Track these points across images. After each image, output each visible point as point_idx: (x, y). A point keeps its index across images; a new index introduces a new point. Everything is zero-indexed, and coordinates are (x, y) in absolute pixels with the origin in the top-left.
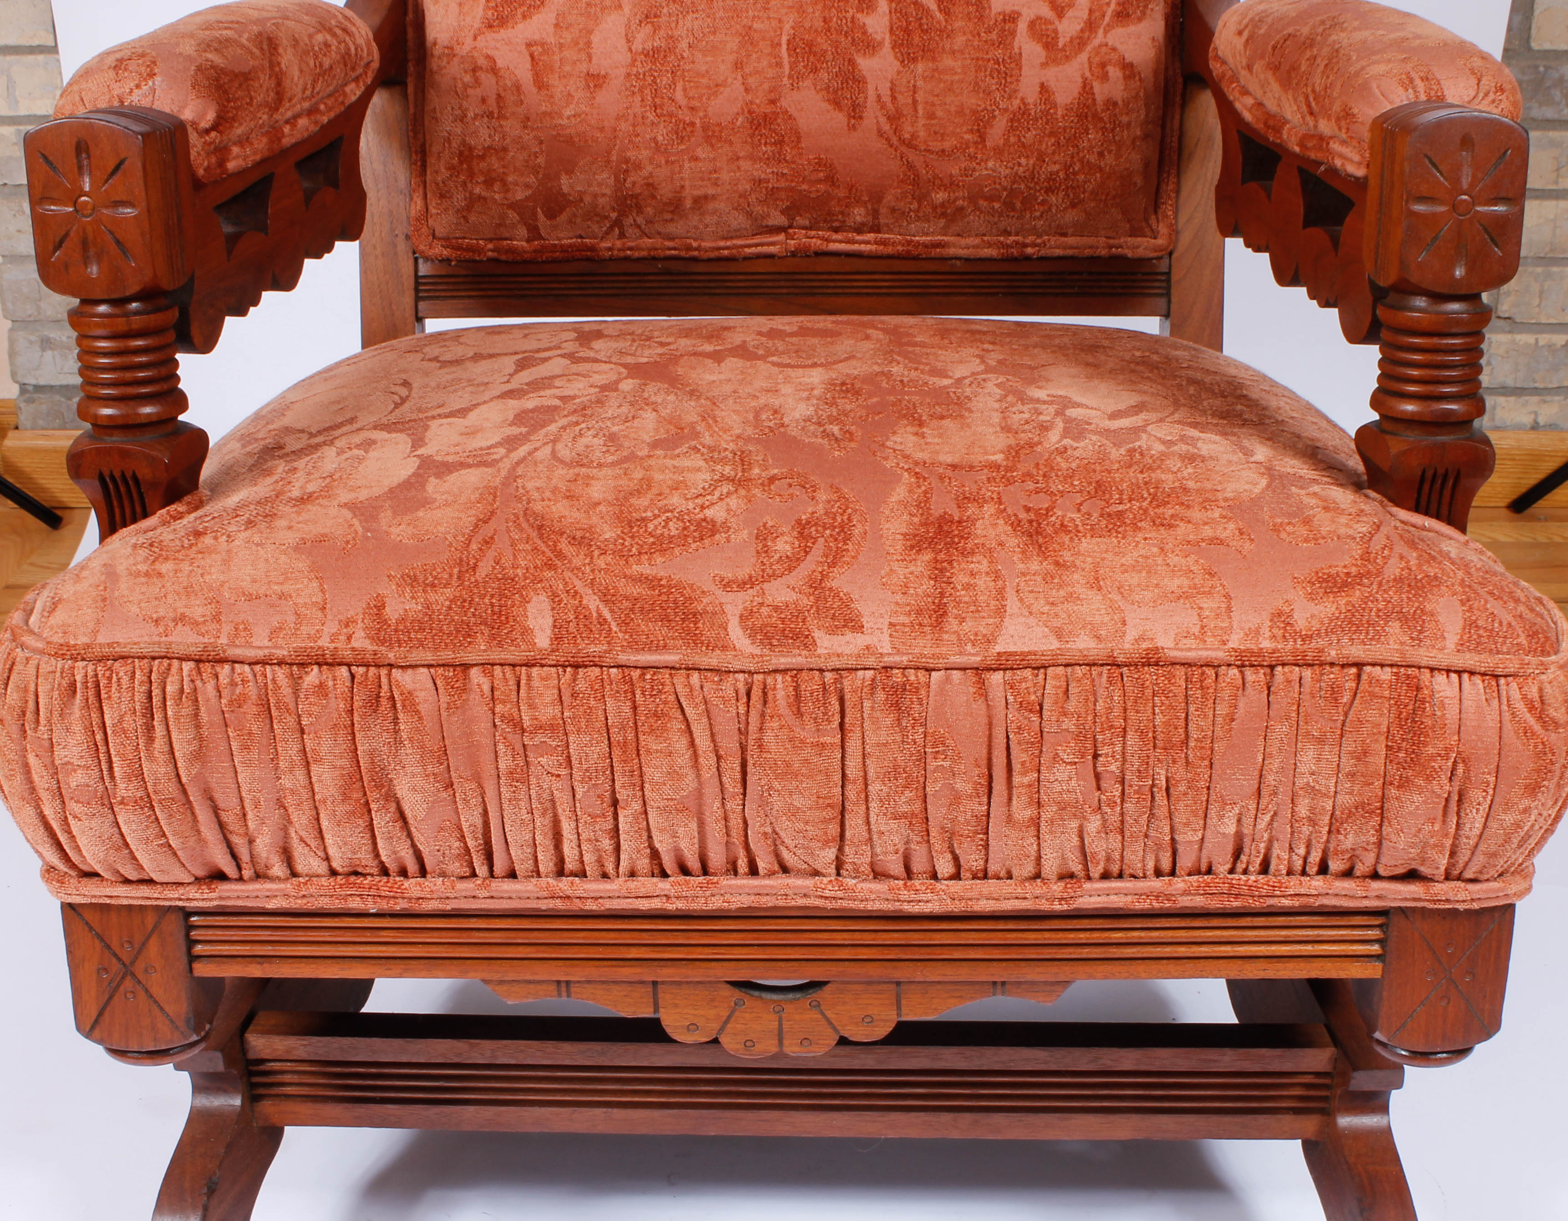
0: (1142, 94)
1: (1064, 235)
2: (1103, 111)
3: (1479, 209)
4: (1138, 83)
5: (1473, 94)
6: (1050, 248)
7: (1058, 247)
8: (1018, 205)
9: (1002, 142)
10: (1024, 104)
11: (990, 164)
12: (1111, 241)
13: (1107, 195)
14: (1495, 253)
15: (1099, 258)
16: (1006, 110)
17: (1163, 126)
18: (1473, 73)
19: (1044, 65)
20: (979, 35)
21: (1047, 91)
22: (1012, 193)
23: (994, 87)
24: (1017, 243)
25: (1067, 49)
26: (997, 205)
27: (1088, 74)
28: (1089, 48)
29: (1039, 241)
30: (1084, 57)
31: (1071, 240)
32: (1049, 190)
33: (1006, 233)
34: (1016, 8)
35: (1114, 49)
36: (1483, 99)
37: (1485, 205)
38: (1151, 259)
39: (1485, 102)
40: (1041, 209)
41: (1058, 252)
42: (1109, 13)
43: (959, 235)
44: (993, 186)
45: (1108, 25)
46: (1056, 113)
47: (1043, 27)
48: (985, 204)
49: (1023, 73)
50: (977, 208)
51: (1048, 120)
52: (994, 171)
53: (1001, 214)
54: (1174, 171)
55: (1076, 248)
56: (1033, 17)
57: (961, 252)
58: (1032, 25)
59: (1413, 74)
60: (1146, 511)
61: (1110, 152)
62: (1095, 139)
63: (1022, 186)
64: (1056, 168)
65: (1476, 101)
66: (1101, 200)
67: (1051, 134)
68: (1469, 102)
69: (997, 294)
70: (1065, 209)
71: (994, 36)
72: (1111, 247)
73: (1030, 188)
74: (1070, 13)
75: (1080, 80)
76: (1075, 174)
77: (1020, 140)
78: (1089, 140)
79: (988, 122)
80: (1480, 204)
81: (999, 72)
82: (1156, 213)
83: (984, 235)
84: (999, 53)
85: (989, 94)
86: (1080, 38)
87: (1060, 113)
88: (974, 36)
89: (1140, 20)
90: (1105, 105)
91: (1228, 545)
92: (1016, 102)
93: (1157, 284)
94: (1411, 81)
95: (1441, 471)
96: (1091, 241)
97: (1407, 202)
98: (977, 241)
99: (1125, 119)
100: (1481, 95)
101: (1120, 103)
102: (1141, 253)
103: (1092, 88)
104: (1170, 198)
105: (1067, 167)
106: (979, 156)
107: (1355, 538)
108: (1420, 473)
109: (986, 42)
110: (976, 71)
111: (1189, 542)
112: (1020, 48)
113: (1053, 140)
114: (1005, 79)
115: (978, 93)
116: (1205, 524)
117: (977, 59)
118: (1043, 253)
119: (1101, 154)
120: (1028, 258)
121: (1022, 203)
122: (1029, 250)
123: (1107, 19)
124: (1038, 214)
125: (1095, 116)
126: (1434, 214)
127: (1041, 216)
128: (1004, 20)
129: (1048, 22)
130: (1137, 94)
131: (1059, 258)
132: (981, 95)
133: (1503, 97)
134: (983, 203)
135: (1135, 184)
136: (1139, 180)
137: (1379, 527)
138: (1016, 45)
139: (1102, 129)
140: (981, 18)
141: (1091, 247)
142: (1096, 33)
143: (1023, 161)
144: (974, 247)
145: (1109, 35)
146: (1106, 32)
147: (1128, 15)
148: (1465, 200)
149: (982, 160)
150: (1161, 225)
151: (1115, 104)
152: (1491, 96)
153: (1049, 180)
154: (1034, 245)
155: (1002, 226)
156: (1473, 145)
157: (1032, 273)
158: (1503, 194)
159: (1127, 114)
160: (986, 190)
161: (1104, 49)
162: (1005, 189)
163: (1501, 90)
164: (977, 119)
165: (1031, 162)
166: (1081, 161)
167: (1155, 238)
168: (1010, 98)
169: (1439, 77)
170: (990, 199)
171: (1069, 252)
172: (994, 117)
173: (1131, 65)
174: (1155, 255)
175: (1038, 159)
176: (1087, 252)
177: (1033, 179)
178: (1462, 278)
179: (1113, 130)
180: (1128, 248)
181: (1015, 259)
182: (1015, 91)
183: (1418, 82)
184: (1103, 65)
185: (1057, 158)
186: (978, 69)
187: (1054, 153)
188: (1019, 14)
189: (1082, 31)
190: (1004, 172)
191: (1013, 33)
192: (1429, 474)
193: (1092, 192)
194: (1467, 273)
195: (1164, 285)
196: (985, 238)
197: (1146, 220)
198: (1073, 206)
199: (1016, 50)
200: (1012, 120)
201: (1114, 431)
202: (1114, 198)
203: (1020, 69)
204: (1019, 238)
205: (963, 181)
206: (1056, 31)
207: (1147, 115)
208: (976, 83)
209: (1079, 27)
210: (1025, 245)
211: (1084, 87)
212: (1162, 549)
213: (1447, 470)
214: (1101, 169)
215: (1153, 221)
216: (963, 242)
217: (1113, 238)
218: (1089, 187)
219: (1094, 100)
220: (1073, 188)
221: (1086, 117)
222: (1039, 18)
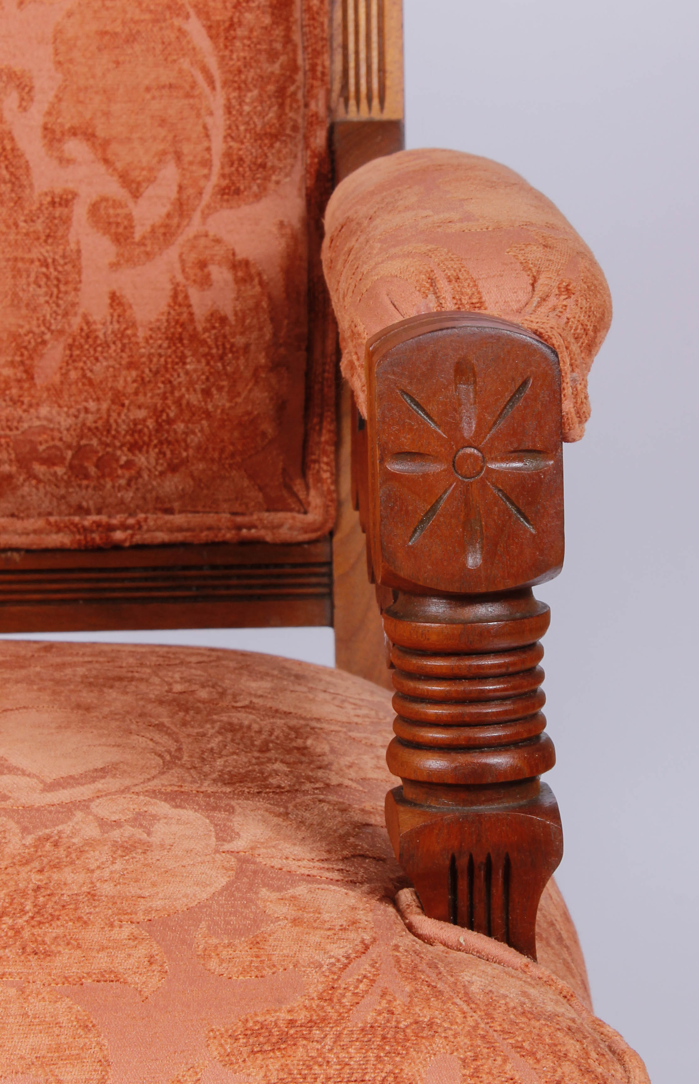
0: (264, 304)
1: (169, 511)
2: (205, 330)
3: (493, 466)
4: (258, 289)
5: (523, 298)
6: (148, 530)
7: (159, 529)
8: (92, 470)
9: (57, 379)
10: (88, 323)
11: (44, 411)
12: (239, 519)
13: (222, 450)
14: (526, 530)
15: (224, 543)
16: (61, 332)
17: (310, 349)
18: (526, 268)
19: (115, 266)
20: (16, 224)
21: (120, 304)
22: (80, 451)
23: (42, 300)
24: (98, 525)
25: (148, 242)
26: (60, 470)
27: (180, 278)
28: (181, 240)
29: (131, 521)
30: (172, 253)
31: (179, 519)
32: (134, 447)
33: (81, 510)
34: (71, 186)
35: (218, 241)
36: (539, 305)
37: (502, 460)
38: (300, 544)
39: (543, 310)
40: (127, 474)
41: (161, 537)
42: (209, 187)
43: (13, 515)
44: (51, 443)
45: (208, 206)
46: (135, 335)
47: (111, 211)
48: (43, 469)
49: (84, 277)
50: (31, 475)
51: (124, 345)
52: (50, 421)
53: (68, 484)
54: (329, 415)
55: (188, 530)
56: (95, 198)
57: (17, 540)
58: (94, 209)
59: (439, 276)
60: (18, 932)
61: (220, 389)
62: (195, 370)
63: (95, 442)
64: (141, 414)
65: (529, 309)
66: (213, 460)
67: (131, 365)
68: (519, 311)
69: (76, 600)
70: (162, 474)
71: (39, 226)
72: (239, 527)
73: (107, 445)
74: (150, 191)
75: (169, 286)
76: (170, 422)
77: (84, 376)
78: (187, 373)
79: (35, 350)
80: (495, 460)
81: (48, 277)
82: (304, 475)
83: (50, 514)
84: (45, 251)
85: (35, 310)
86: (167, 226)
87: (142, 333)
88: (8, 227)
89: (257, 197)
90: (207, 320)
91: (125, 983)
92: (76, 322)
93: (314, 580)
94: (432, 282)
95: (480, 859)
96: (210, 519)
97: (382, 460)
98: (40, 523)
99: (240, 341)
100: (536, 299)
101: (232, 318)
102: (285, 534)
103: (186, 297)
104: (325, 453)
105: (157, 413)
106: (26, 400)
107: (321, 966)
108: (448, 862)
109: (27, 234)
110: (14, 277)
111: (66, 978)
112: (78, 243)
113: (134, 373)
114: (57, 286)
115: (19, 308)
116: (103, 948)
117: (16, 259)
118: (138, 538)
119: (207, 393)
120: (117, 547)
121: (97, 466)
122: (119, 535)
123: (206, 198)
124: (123, 482)
125: (194, 337)
126: (425, 476)
127: (129, 484)
128: (53, 203)
129: (117, 204)
130: (257, 305)
131: (164, 546)
132: (24, 311)
133: (570, 302)
134: (39, 469)
135: (264, 434)
136: (268, 428)
137: (367, 948)
138: (72, 238)
139: (205, 355)
140: (18, 201)
141: (210, 528)
142: (190, 218)
143: (92, 405)
144: (35, 532)
145: (210, 220)
146: (205, 217)
147: (238, 192)
148: (471, 455)
149: (31, 406)
150: (313, 492)
151: (223, 320)
152: (553, 301)
153: (132, 431)
154: (124, 527)
155: (74, 499)
156: (474, 375)
157: (127, 569)
158: (528, 444)
159: (242, 334)
160: (41, 448)
161: (202, 241)
162: (69, 447)
163: (568, 291)
164: (19, 347)
165: (105, 406)
166: (178, 402)
167: (306, 513)
168: (66, 314)
169: (475, 276)
170: (49, 461)
171: (179, 537)
172: (44, 343)
173: (247, 263)
174: (306, 537)
175: (113, 402)
176: (205, 536)
177: (109, 431)
178: (478, 569)
179: (221, 358)
180: (265, 527)
181: (99, 549)
182: (73, 305)
183: (442, 284)
184: (203, 265)
185: (141, 399)
186: (17, 273)
187: (136, 393)
188: (75, 195)
189: (169, 216)
190: (65, 422)
191: (66, 221)
192: (463, 862)
193: (199, 448)
194: (484, 560)
195: (325, 580)
196: (52, 519)
197: (289, 488)
198: (173, 468)
199: (73, 246)
200: (71, 347)
201: (38, 810)
202: (233, 455)
203: (79, 273)
204: (103, 518)
205: (6, 436)
206: (129, 217)
207: (275, 334)
208: (15, 294)
209: (164, 211)
210: (111, 528)
211: (175, 296)
212: (22, 991)
213: (489, 858)
214: (208, 415)
215: (298, 486)
216: (19, 525)
217: (243, 514)
218: (194, 440)
219: (191, 314)
220: (169, 443)
221: (181, 340)
222: (104, 199)
